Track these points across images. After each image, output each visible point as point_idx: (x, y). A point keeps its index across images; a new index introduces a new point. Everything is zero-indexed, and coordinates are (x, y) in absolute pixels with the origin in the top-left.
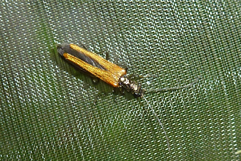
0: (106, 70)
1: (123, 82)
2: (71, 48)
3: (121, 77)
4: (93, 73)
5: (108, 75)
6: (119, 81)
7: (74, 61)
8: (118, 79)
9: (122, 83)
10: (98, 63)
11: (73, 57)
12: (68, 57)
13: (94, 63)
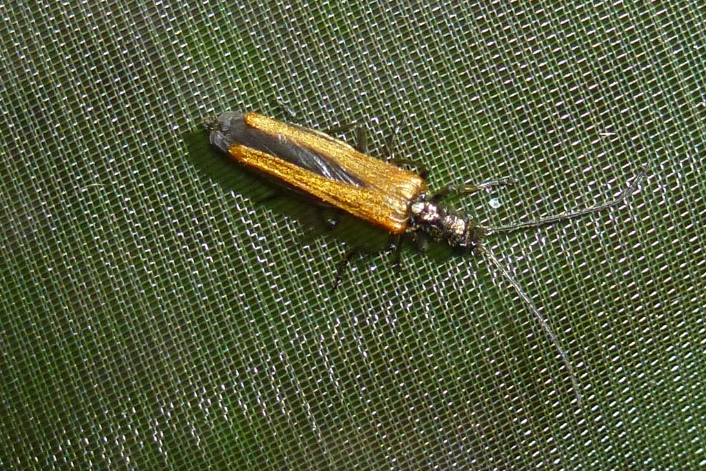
0: (363, 184)
1: (420, 217)
2: (249, 126)
3: (413, 201)
4: (326, 198)
5: (371, 201)
6: (406, 216)
7: (266, 167)
8: (405, 207)
9: (418, 218)
10: (337, 166)
11: (259, 156)
12: (245, 157)
13: (325, 168)
